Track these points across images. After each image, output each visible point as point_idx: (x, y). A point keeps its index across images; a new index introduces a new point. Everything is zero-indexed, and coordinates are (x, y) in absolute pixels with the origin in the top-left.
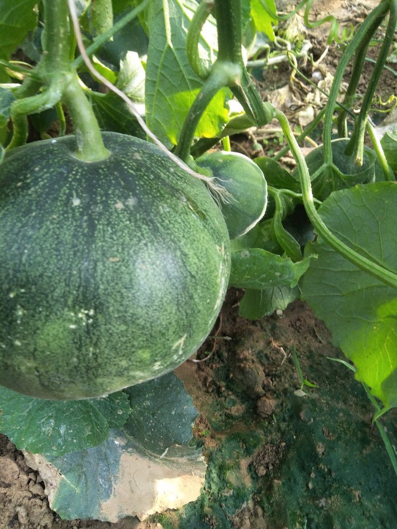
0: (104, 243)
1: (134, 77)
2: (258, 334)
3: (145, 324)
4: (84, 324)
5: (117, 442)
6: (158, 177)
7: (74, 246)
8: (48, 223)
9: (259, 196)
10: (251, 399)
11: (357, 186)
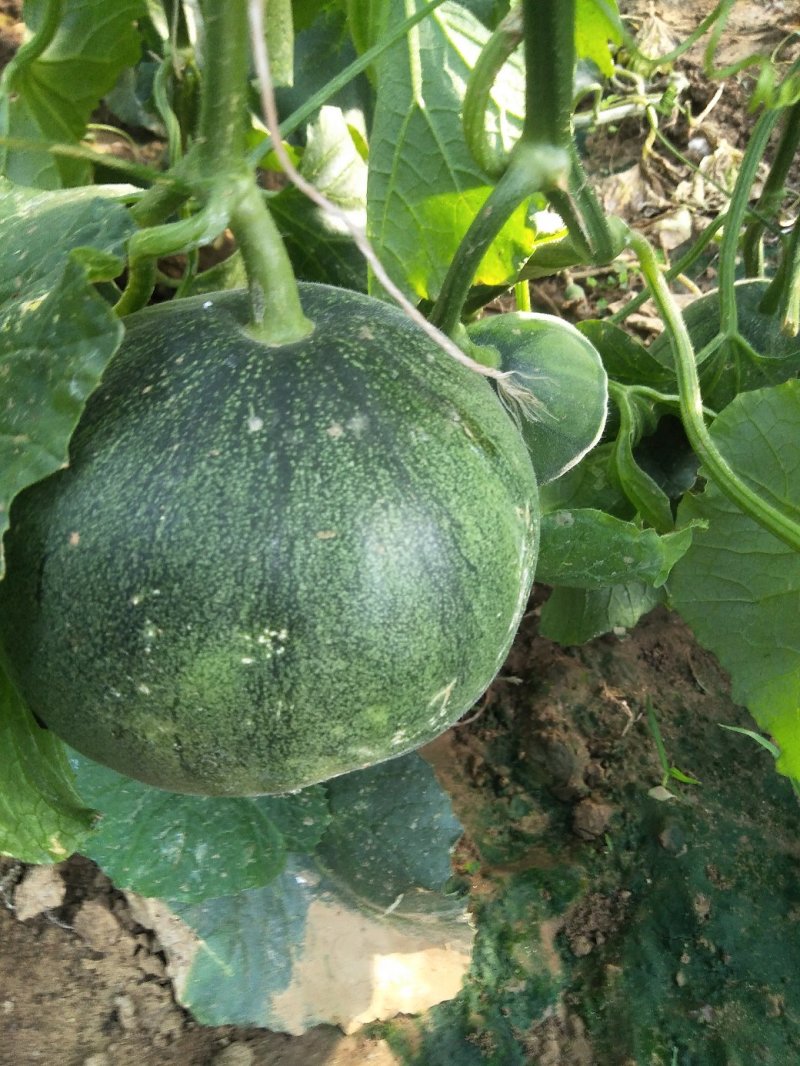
0: (307, 504)
1: (333, 156)
2: (577, 673)
3: (382, 657)
4: (269, 656)
5: (301, 880)
6: (405, 374)
7: (252, 509)
8: (204, 464)
9: (593, 402)
10: (562, 802)
11: (790, 383)
